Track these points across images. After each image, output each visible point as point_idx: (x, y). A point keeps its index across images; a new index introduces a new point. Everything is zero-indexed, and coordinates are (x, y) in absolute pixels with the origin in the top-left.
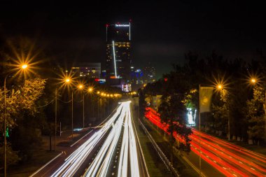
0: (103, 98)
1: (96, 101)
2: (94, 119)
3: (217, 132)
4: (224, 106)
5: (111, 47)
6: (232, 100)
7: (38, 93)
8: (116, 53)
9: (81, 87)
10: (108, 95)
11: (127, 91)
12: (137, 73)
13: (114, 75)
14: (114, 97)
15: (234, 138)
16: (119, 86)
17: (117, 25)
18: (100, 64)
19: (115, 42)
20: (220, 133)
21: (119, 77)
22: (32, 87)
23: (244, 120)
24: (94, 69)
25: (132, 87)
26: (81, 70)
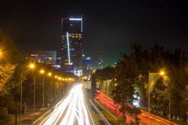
0: (59, 81)
1: (54, 84)
2: (52, 100)
3: (159, 113)
4: (166, 90)
5: (65, 38)
6: (172, 85)
7: (8, 77)
8: (69, 43)
9: (42, 72)
10: (64, 79)
11: (79, 75)
12: (88, 60)
13: (68, 62)
14: (68, 80)
15: (174, 117)
16: (71, 71)
17: (71, 19)
18: (55, 52)
19: (69, 33)
20: (162, 113)
21: (72, 64)
22: (3, 71)
23: (184, 102)
24: (51, 57)
25: (83, 72)
26: (39, 57)
